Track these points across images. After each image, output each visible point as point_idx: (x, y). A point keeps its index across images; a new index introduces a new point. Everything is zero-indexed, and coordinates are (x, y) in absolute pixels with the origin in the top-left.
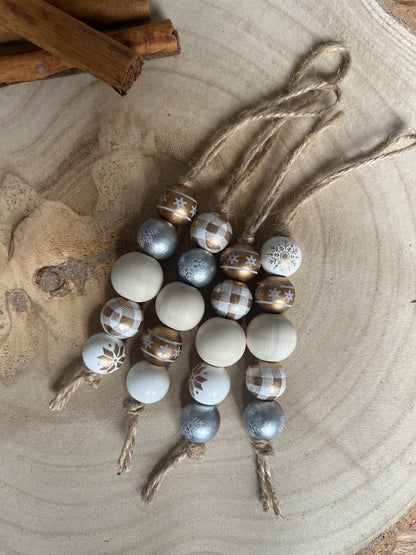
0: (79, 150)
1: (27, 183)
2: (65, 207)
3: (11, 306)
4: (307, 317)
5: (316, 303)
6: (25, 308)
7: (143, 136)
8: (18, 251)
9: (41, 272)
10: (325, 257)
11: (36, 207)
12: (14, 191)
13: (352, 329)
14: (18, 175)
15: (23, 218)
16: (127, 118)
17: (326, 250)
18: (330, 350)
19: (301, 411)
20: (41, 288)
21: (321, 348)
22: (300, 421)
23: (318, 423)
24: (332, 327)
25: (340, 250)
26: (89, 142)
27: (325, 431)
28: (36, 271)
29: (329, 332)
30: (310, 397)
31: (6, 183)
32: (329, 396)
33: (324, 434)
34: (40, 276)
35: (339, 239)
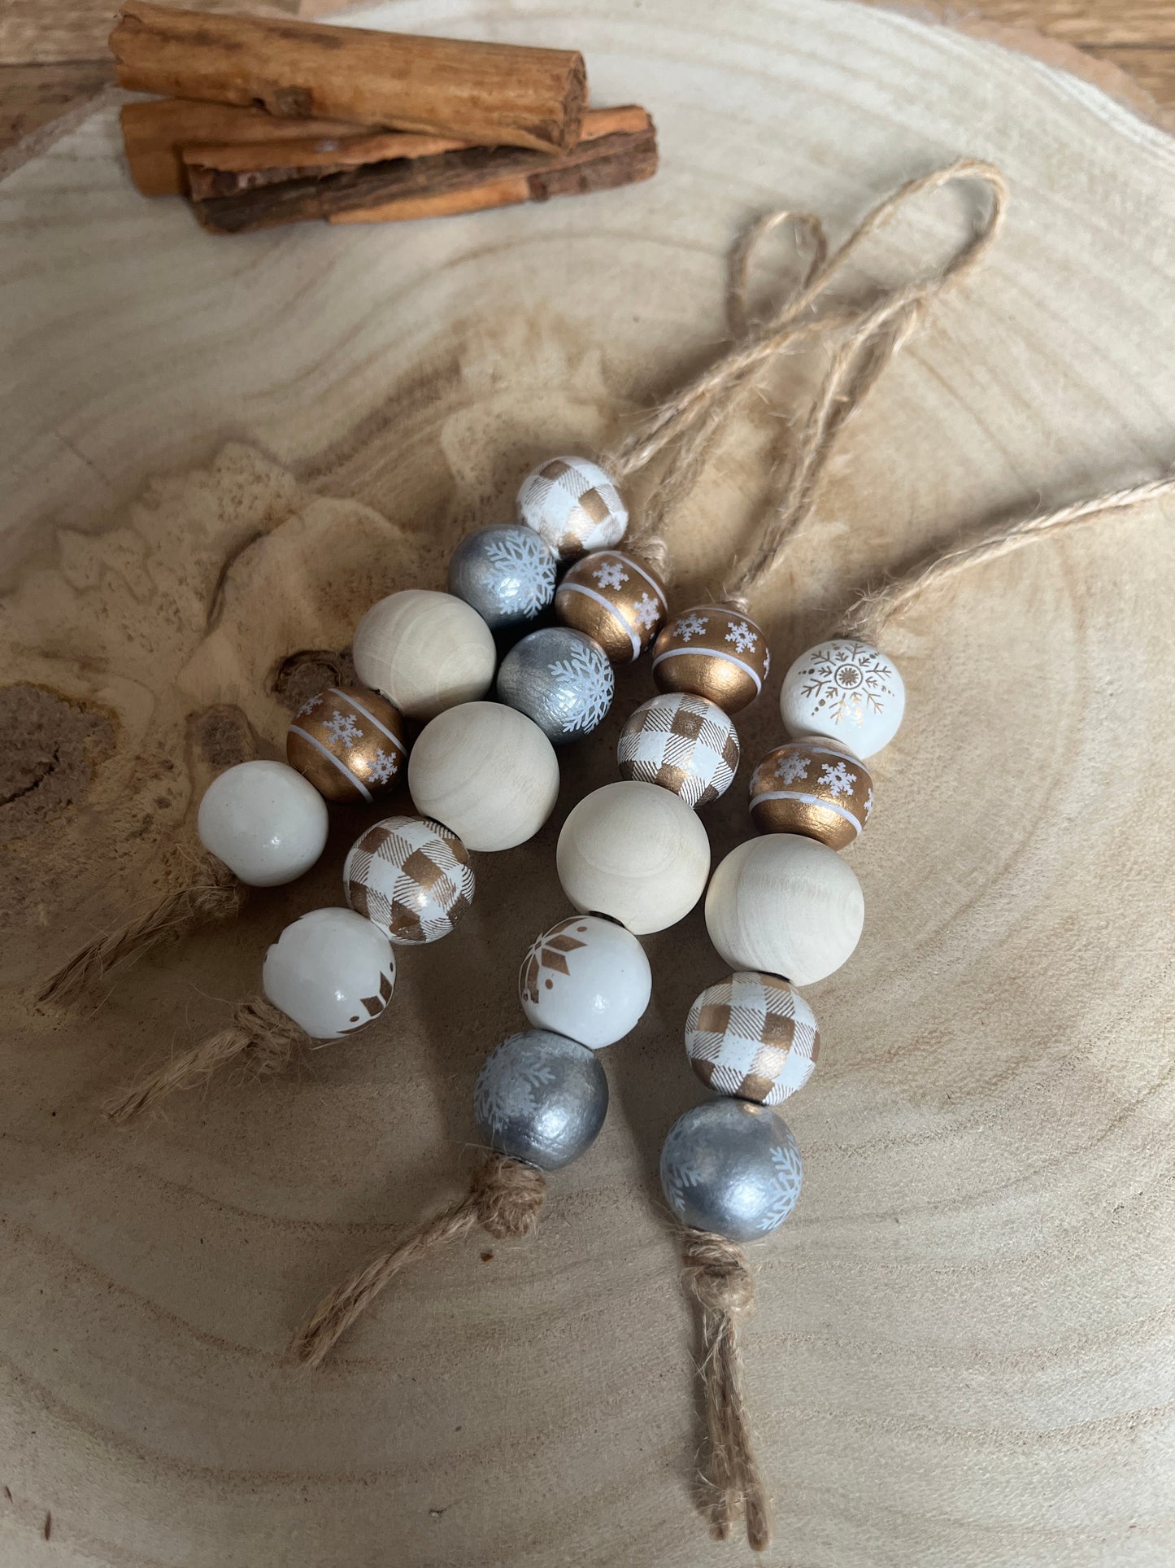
0: (410, 391)
1: (273, 459)
2: (370, 512)
3: (197, 750)
4: (1056, 783)
5: (1073, 747)
6: (236, 753)
7: (573, 361)
8: (232, 612)
9: (287, 664)
10: (1081, 626)
11: (291, 512)
12: (241, 478)
14: (254, 443)
15: (255, 536)
16: (532, 325)
17: (1082, 611)
18: (1138, 875)
19: (1076, 1061)
20: (286, 702)
21: (1109, 869)
22: (1079, 1095)
23: (1138, 1102)
24: (1135, 811)
25: (1121, 611)
26: (437, 374)
27: (1165, 1129)
28: (276, 661)
29: (1129, 824)
30: (1100, 1016)
31: (221, 462)
32: (1159, 1015)
33: (1163, 1138)
34: (287, 674)
35: (1115, 584)
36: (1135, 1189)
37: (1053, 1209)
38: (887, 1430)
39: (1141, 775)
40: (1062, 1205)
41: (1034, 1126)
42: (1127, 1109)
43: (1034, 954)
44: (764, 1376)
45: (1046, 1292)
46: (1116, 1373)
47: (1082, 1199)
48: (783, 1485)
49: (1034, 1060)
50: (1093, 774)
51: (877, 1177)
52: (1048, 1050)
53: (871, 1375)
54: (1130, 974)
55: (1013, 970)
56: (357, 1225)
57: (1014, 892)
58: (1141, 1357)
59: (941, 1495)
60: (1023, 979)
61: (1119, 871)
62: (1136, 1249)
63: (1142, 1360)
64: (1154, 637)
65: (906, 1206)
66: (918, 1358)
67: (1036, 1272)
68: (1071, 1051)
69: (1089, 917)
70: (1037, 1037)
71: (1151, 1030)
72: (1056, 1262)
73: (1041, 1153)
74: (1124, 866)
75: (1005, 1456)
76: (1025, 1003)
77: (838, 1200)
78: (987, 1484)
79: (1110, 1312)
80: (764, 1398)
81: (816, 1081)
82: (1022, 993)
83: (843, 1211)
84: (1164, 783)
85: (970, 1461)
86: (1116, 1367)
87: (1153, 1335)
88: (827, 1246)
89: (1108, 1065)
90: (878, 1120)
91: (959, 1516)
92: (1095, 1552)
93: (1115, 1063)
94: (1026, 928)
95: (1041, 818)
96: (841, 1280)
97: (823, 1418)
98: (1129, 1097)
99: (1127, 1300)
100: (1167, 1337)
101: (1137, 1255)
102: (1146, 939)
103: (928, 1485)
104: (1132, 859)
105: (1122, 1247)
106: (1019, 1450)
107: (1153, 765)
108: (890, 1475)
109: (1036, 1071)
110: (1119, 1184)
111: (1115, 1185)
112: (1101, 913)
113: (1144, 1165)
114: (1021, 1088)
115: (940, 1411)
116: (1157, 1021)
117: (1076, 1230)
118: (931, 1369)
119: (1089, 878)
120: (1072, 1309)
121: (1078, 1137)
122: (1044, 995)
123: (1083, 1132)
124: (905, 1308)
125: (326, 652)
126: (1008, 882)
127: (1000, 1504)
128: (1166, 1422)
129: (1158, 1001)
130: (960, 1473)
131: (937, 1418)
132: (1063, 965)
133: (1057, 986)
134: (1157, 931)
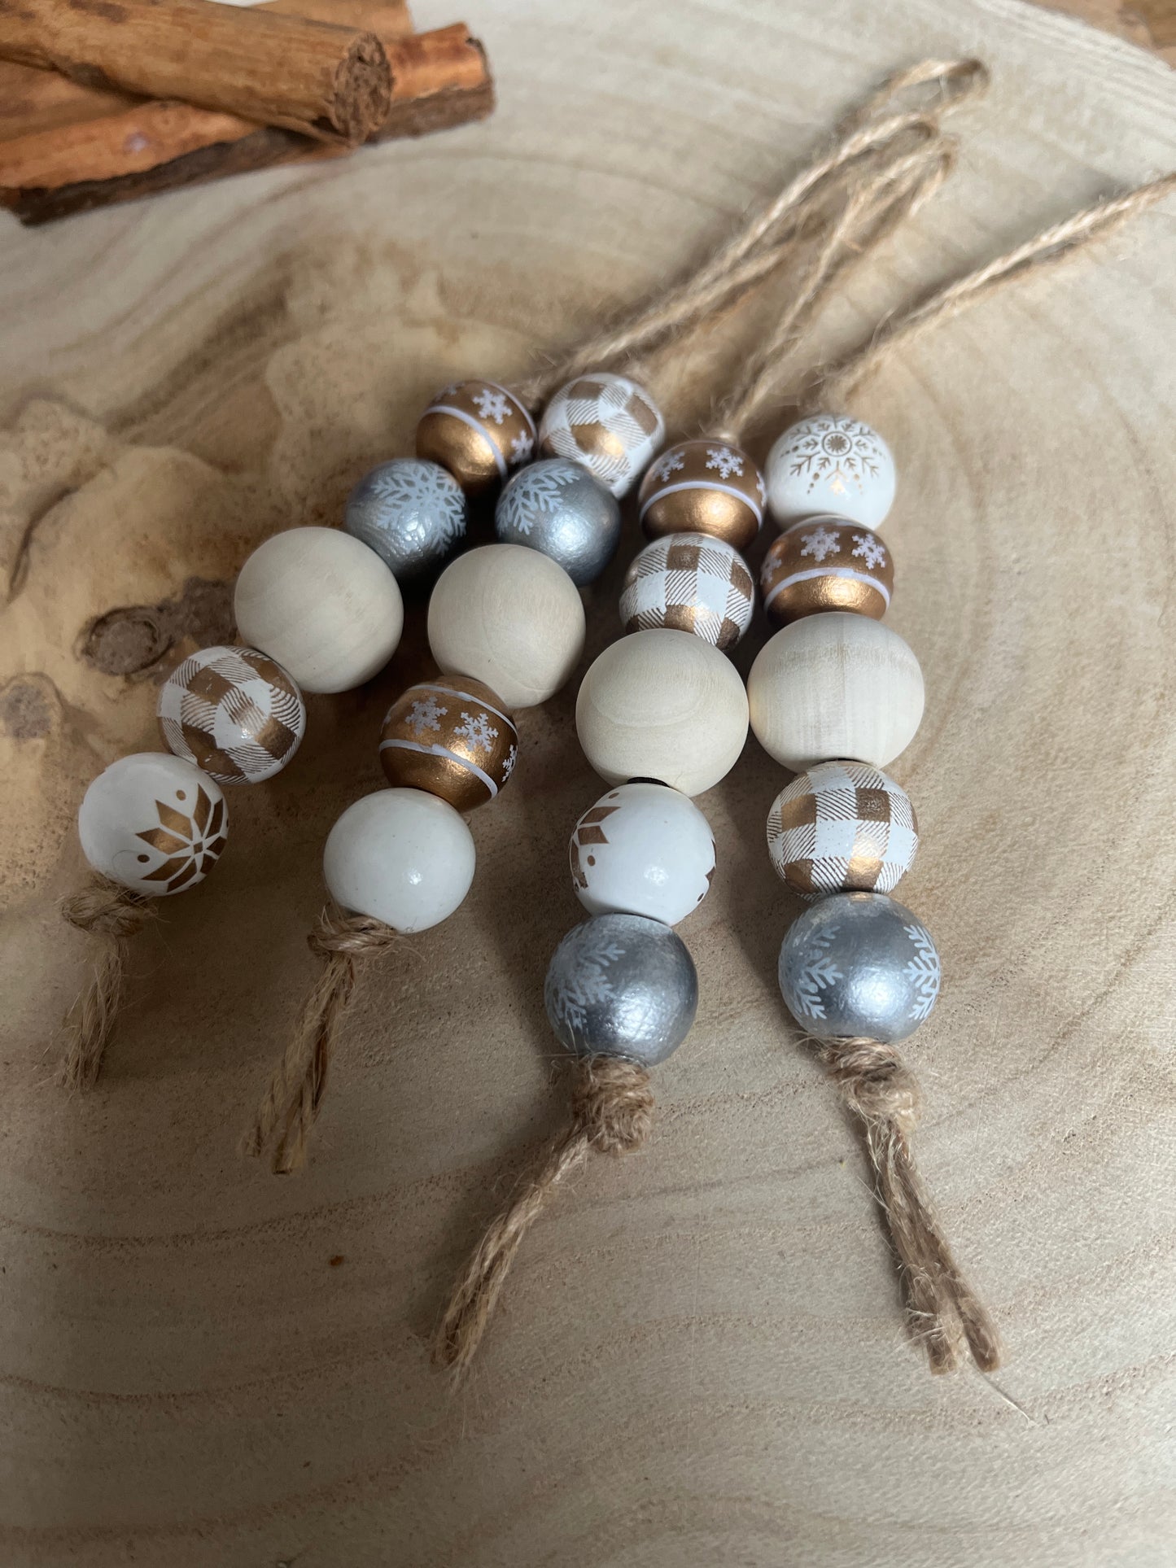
0: (231, 329)
1: (81, 412)
2: (188, 457)
4: (965, 672)
5: (981, 632)
6: (42, 725)
7: (407, 284)
8: (38, 575)
9: (99, 624)
10: (979, 504)
11: (103, 465)
12: (45, 436)
13: (1124, 693)
14: (61, 398)
15: (62, 493)
16: (362, 253)
17: (979, 488)
18: (1064, 763)
19: (1009, 975)
20: (99, 665)
21: (1031, 760)
22: (1015, 1013)
23: (1083, 1014)
24: (1055, 695)
25: (1023, 484)
26: (260, 310)
27: (1117, 1042)
28: (86, 623)
29: (1049, 710)
30: (1033, 922)
31: (25, 420)
32: (1100, 915)
33: (1115, 1052)
34: (99, 636)
35: (1014, 457)
36: (1087, 1113)
37: (994, 1144)
38: (815, 1422)
39: (1059, 655)
40: (1005, 1139)
41: (966, 1052)
42: (1072, 1024)
43: (952, 860)
44: (667, 1369)
45: (991, 1241)
46: (1083, 1330)
47: (1027, 1131)
48: (695, 1498)
49: (961, 978)
50: (1004, 659)
51: (787, 1127)
52: (976, 966)
53: (792, 1357)
54: (1064, 873)
55: (929, 880)
56: (184, 1236)
57: (925, 794)
58: (1111, 1309)
59: (884, 1494)
60: (942, 889)
61: (1041, 761)
62: (1094, 1182)
63: (1113, 1312)
64: (1061, 508)
65: (822, 1157)
66: (846, 1332)
67: (979, 1219)
68: (1002, 964)
69: (1013, 814)
70: (962, 953)
71: (1092, 932)
72: (1002, 1205)
73: (976, 1082)
74: (1047, 754)
75: (958, 1439)
76: (945, 915)
77: (743, 1158)
78: (939, 1475)
79: (1069, 1258)
80: (666, 1396)
81: (710, 1024)
82: (942, 904)
83: (750, 1170)
84: (1085, 662)
85: (915, 1450)
86: (1082, 1322)
87: (1123, 1281)
88: (732, 1212)
89: (1046, 975)
90: (784, 1062)
91: (905, 1517)
92: (1075, 1546)
93: (1054, 973)
94: (942, 832)
95: (950, 712)
96: (751, 1249)
97: (739, 1413)
98: (1073, 1010)
99: (1089, 1242)
100: (1140, 1282)
101: (1096, 1189)
102: (1078, 833)
103: (868, 1482)
104: (1056, 747)
105: (1077, 1181)
106: (974, 1431)
107: (1072, 643)
108: (822, 1475)
109: (964, 991)
110: (1067, 1109)
111: (1063, 1111)
112: (1025, 808)
113: (1095, 1085)
114: (948, 1011)
115: (876, 1393)
116: (1098, 922)
117: (1022, 1167)
118: (862, 1343)
119: (1009, 771)
120: (1024, 1259)
121: (1016, 1061)
122: (967, 905)
123: (1022, 1053)
124: (828, 1275)
125: (141, 608)
126: (917, 784)
127: (956, 1498)
128: (1148, 1384)
129: (1097, 900)
130: (905, 1465)
131: (873, 1401)
132: (987, 869)
133: (981, 893)
134: (1091, 822)
